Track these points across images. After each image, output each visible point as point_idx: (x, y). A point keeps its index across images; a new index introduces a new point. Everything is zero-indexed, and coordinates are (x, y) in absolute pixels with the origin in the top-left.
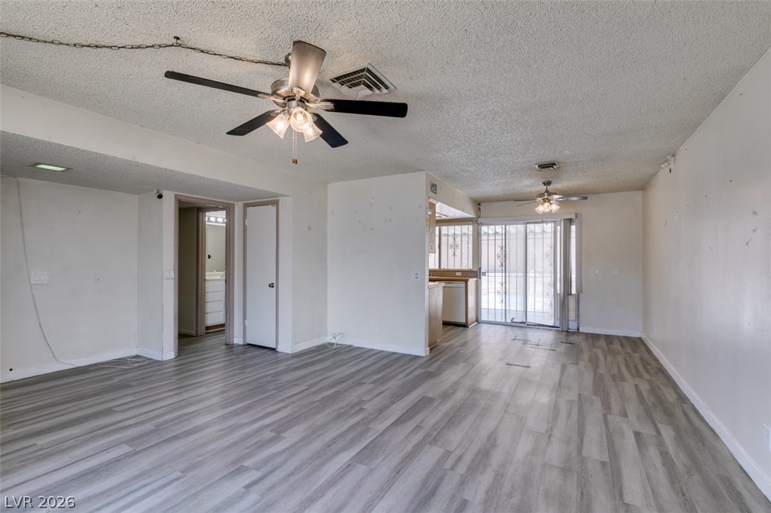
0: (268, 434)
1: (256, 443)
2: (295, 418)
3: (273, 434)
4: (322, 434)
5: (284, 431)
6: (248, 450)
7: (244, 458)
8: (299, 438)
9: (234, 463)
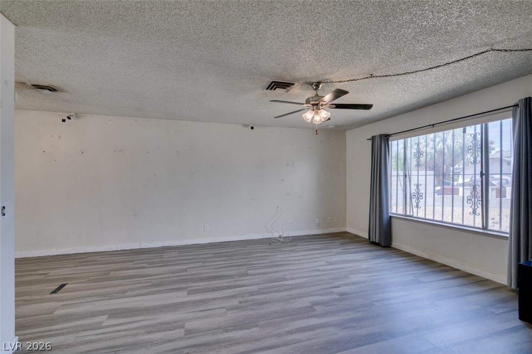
0: (319, 309)
1: (329, 306)
2: (293, 315)
3: (316, 308)
4: (287, 296)
5: (307, 307)
6: (335, 303)
7: (338, 300)
8: (302, 299)
9: (344, 299)
